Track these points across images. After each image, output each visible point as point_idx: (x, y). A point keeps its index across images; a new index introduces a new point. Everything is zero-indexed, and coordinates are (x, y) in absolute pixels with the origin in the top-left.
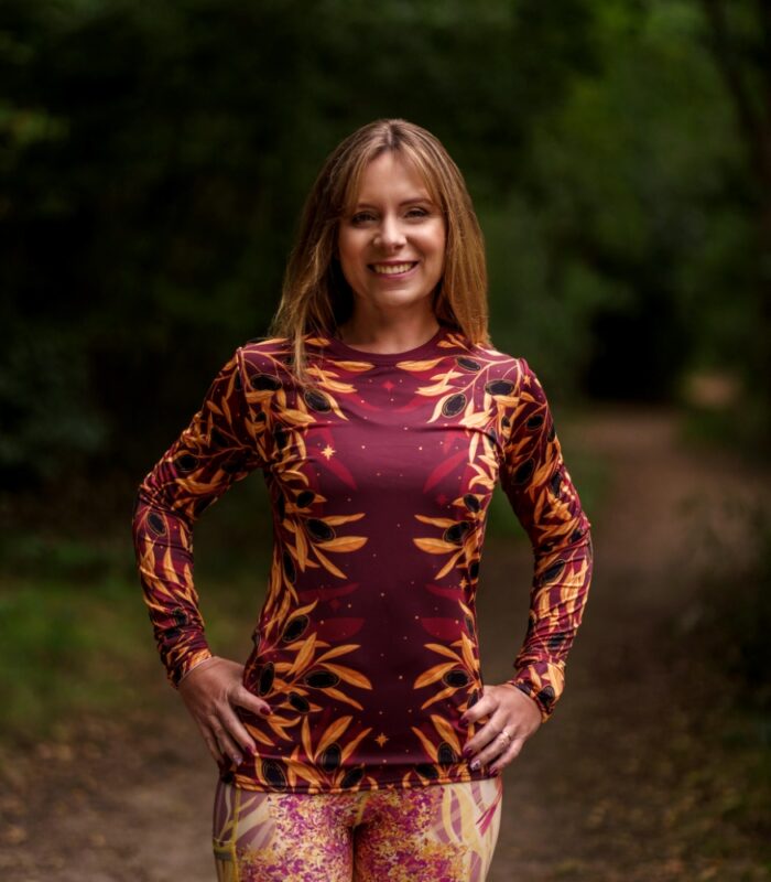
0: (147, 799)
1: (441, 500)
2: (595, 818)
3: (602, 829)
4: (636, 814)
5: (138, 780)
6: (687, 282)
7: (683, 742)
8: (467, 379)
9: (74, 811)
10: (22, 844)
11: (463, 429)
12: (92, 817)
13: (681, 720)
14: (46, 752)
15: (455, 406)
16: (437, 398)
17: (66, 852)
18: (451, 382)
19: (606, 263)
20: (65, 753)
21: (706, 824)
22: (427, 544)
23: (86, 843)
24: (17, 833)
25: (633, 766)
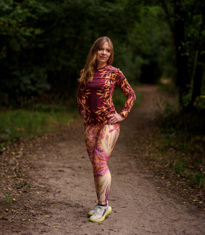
0: (60, 144)
1: (100, 88)
2: (135, 148)
3: (136, 149)
4: (142, 148)
5: (59, 142)
6: (160, 60)
7: (151, 138)
8: (108, 72)
9: (49, 146)
10: (41, 150)
11: (105, 79)
12: (52, 147)
13: (151, 135)
14: (43, 137)
15: (105, 76)
16: (102, 75)
17: (48, 151)
18: (105, 72)
19: (144, 56)
20: (46, 138)
21: (153, 149)
22: (99, 94)
23: (52, 150)
24: (40, 149)
25: (142, 141)
